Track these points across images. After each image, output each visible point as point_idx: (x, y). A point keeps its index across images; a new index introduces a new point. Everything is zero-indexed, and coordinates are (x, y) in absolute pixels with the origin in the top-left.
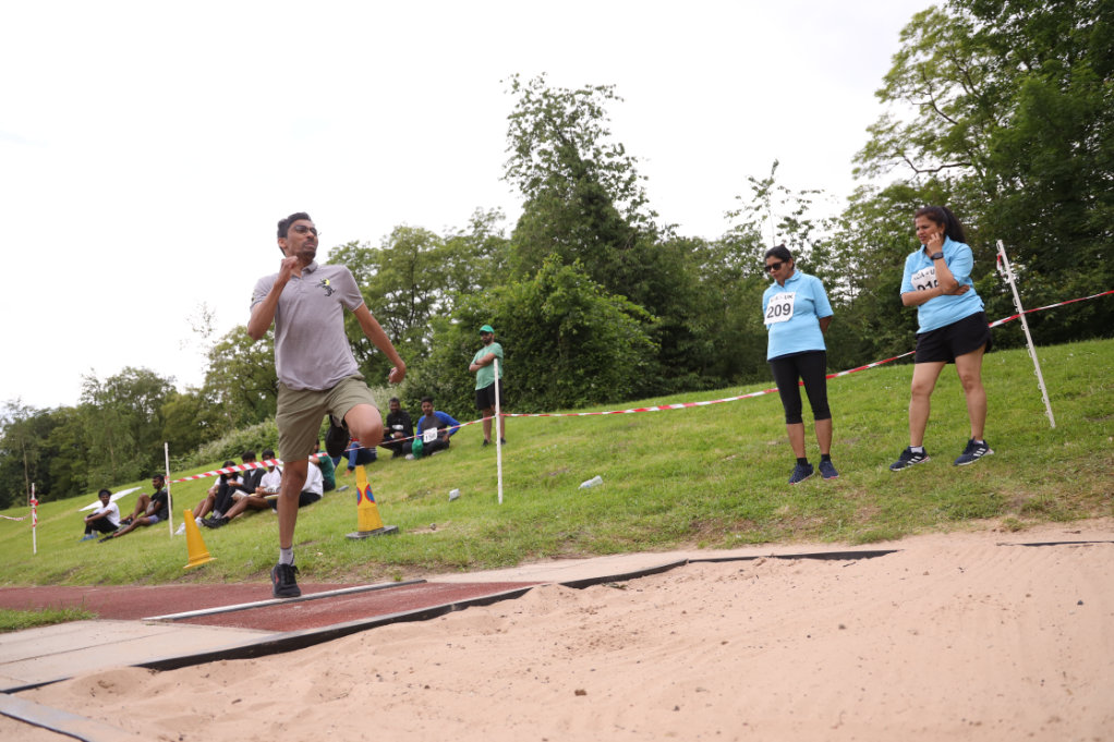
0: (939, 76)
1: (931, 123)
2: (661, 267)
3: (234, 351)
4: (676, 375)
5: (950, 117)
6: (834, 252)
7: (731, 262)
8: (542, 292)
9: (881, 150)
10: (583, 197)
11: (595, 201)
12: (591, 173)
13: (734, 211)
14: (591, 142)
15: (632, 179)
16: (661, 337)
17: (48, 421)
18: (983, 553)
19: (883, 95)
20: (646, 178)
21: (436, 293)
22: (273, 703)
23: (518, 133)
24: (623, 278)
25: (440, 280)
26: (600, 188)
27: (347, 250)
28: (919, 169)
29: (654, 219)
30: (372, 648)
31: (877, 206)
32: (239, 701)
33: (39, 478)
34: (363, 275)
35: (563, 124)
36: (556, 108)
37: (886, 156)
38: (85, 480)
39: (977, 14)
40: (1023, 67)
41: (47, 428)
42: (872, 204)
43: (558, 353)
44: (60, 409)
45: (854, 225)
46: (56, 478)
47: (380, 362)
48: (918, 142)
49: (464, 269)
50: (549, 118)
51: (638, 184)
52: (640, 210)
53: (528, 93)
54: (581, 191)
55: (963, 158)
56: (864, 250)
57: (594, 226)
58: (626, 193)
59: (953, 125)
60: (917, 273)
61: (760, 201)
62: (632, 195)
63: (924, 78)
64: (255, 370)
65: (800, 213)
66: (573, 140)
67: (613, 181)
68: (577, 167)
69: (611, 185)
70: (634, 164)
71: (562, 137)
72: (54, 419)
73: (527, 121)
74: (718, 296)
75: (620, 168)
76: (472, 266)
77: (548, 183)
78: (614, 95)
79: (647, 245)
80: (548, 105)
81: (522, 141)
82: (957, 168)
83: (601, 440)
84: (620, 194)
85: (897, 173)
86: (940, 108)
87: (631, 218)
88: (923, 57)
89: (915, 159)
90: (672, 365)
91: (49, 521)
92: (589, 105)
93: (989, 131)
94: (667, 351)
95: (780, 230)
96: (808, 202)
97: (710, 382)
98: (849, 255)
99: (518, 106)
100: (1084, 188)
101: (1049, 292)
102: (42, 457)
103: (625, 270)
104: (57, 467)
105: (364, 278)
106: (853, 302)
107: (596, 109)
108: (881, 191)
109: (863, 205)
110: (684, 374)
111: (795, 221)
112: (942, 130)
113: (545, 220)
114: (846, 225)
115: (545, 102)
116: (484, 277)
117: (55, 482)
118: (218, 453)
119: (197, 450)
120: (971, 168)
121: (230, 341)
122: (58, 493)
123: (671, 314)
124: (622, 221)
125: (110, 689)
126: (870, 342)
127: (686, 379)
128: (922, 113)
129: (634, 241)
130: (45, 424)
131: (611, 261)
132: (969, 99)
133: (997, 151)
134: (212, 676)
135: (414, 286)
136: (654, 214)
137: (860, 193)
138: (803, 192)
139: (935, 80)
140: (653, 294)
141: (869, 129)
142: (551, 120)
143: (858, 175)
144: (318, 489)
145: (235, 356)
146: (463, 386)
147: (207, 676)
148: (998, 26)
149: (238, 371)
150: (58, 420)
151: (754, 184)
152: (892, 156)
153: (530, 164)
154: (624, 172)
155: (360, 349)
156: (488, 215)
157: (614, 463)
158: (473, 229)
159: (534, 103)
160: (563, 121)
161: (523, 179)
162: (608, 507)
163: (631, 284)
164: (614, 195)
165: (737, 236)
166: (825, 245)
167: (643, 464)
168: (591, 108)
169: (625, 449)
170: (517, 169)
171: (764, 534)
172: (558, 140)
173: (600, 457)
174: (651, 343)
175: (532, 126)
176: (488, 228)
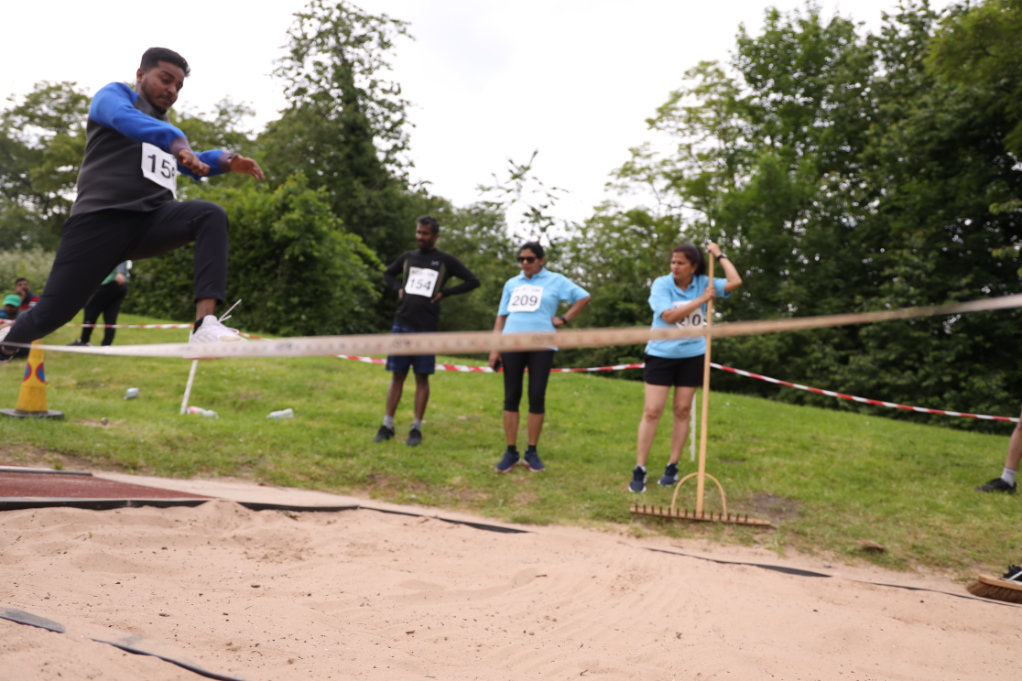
0: (702, 123)
1: (683, 163)
2: (403, 218)
5: (700, 164)
6: (566, 256)
7: (471, 232)
8: (277, 209)
9: (634, 172)
10: (345, 123)
11: (357, 132)
12: (361, 102)
13: (487, 185)
14: (370, 71)
15: (401, 122)
19: (651, 122)
20: (414, 126)
23: (299, 34)
24: (363, 218)
26: (366, 121)
27: (59, 88)
28: (662, 201)
29: (409, 169)
34: (71, 123)
35: (345, 43)
36: (345, 24)
37: (637, 180)
39: (747, 81)
40: (768, 140)
42: (612, 219)
43: (277, 275)
45: (591, 234)
48: (667, 175)
50: (334, 32)
51: (405, 128)
52: (399, 156)
54: (344, 116)
55: (699, 203)
56: (593, 259)
57: (349, 157)
58: (391, 134)
59: (700, 171)
61: (513, 184)
62: (397, 138)
63: (689, 121)
65: (546, 207)
66: (352, 65)
67: (381, 118)
68: (349, 92)
69: (378, 121)
70: (407, 109)
71: (343, 55)
73: (311, 25)
75: (391, 107)
77: (313, 97)
79: (395, 192)
80: (339, 19)
81: (299, 44)
84: (383, 133)
86: (694, 151)
87: (387, 161)
88: (694, 101)
89: (662, 191)
90: (387, 317)
92: (380, 33)
93: (726, 187)
94: (385, 302)
95: (524, 218)
96: (557, 199)
98: (579, 260)
99: (307, 6)
100: (784, 264)
101: (733, 344)
103: (368, 211)
107: (386, 40)
108: (619, 209)
111: (539, 213)
112: (691, 173)
113: (300, 134)
114: (584, 231)
115: (337, 13)
120: (704, 214)
124: (375, 160)
128: (679, 152)
129: (384, 186)
131: (356, 197)
132: (720, 154)
133: (727, 208)
136: (411, 164)
137: (606, 206)
138: (554, 188)
139: (698, 126)
140: (388, 243)
141: (631, 150)
142: (336, 34)
143: (608, 187)
146: (164, 280)
148: (761, 98)
151: (512, 167)
152: (643, 180)
153: (301, 70)
154: (394, 112)
155: (47, 203)
156: (239, 106)
157: (309, 401)
158: (217, 115)
159: (324, 9)
160: (348, 39)
161: (289, 83)
162: (294, 441)
163: (370, 226)
164: (378, 132)
165: (483, 211)
166: (560, 244)
167: (337, 408)
168: (381, 36)
169: (322, 389)
170: (286, 71)
171: (433, 498)
172: (338, 56)
173: (296, 391)
174: (372, 290)
175: (315, 33)
176: (234, 121)
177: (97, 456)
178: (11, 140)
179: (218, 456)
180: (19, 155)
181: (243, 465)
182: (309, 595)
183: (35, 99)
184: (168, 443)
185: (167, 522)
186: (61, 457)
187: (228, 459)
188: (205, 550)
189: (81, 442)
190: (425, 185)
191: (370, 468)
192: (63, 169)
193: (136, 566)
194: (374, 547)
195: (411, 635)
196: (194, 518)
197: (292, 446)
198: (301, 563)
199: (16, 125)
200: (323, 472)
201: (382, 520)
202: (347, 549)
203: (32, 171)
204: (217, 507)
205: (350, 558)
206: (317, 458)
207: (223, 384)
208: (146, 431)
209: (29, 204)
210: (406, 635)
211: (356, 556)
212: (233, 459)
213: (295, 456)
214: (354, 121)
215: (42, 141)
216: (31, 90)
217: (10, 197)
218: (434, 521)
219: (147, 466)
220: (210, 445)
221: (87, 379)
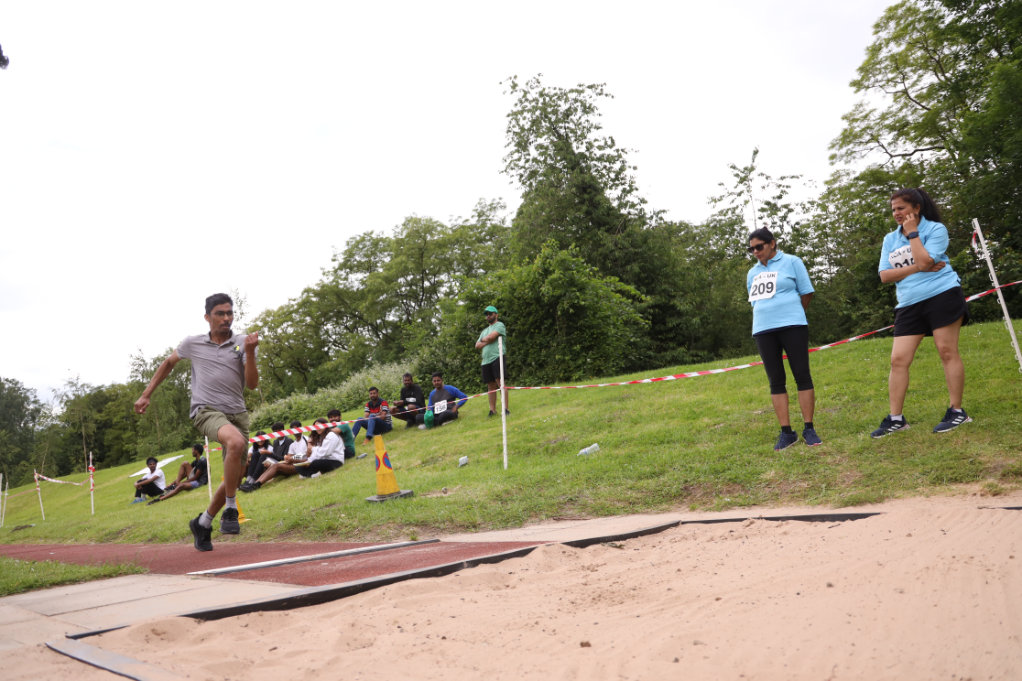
0: (912, 65)
1: (905, 110)
2: (650, 249)
3: (264, 332)
4: (665, 350)
5: (924, 104)
6: (813, 234)
7: (715, 244)
8: (540, 275)
9: (856, 136)
10: (577, 186)
11: (588, 190)
12: (584, 165)
13: (718, 197)
14: (583, 136)
15: (622, 169)
16: (652, 315)
17: (102, 396)
18: (964, 516)
19: (857, 85)
20: (635, 168)
21: (444, 277)
22: (306, 651)
23: (517, 130)
24: (616, 260)
25: (447, 265)
26: (593, 178)
27: (363, 239)
28: (893, 154)
29: (643, 206)
30: (393, 602)
31: (853, 190)
32: (275, 648)
33: (95, 447)
34: (377, 262)
35: (558, 121)
36: (551, 106)
37: (861, 143)
38: (135, 449)
39: (947, 6)
40: (994, 54)
41: (102, 403)
42: (848, 188)
43: (556, 330)
44: (113, 386)
45: (832, 208)
46: (109, 447)
47: (393, 340)
48: (891, 128)
49: (468, 255)
50: (545, 115)
51: (628, 173)
52: (630, 198)
53: (526, 93)
54: (575, 182)
55: (936, 142)
56: (841, 231)
57: (588, 213)
58: (617, 182)
59: (925, 111)
60: (894, 252)
61: (742, 187)
62: (622, 184)
63: (897, 68)
64: (282, 349)
65: (780, 197)
66: (567, 135)
67: (604, 172)
68: (571, 160)
69: (602, 176)
70: (624, 156)
71: (557, 132)
72: (108, 395)
73: (524, 118)
74: (704, 276)
75: (611, 159)
76: (476, 253)
77: (544, 175)
78: (605, 92)
79: (637, 229)
80: (544, 103)
81: (520, 137)
82: (931, 152)
83: (597, 411)
84: (611, 183)
85: (872, 158)
86: (912, 95)
87: (622, 205)
88: (895, 48)
89: (890, 144)
90: (662, 340)
91: (104, 485)
92: (581, 101)
93: (962, 116)
94: (657, 328)
95: (761, 214)
96: (787, 187)
97: (697, 356)
98: (827, 235)
99: (516, 105)
102: (98, 428)
103: (617, 253)
104: (110, 438)
105: (379, 265)
106: (832, 280)
107: (588, 105)
108: (857, 174)
109: (840, 189)
110: (673, 349)
111: (775, 205)
112: (915, 116)
113: (542, 208)
114: (824, 208)
115: (541, 100)
116: (487, 262)
117: (109, 451)
120: (944, 151)
121: (260, 324)
122: (112, 461)
123: (660, 294)
124: (613, 208)
125: (163, 636)
126: (848, 317)
128: (896, 97)
129: (625, 228)
130: (100, 399)
131: (604, 245)
132: (941, 86)
133: (969, 134)
134: (250, 626)
135: (423, 272)
136: (643, 201)
137: (835, 181)
138: (782, 178)
139: (908, 69)
140: (643, 275)
141: (843, 119)
142: (546, 117)
143: (834, 160)
144: (340, 456)
145: (264, 337)
146: (469, 361)
147: (246, 626)
148: (969, 16)
149: (267, 350)
150: (110, 396)
151: (736, 172)
152: (867, 142)
153: (528, 157)
154: (614, 163)
155: (376, 329)
156: (490, 205)
158: (477, 218)
159: (530, 102)
160: (557, 117)
161: (522, 171)
163: (622, 267)
164: (605, 184)
165: (721, 220)
166: (804, 226)
168: (583, 105)
170: (516, 162)
172: (554, 135)
174: (642, 320)
175: (529, 123)
176: (491, 217)
178: (341, 290)
180: (348, 297)
183: (350, 254)
190: (661, 215)
192: (381, 298)
199: (343, 277)
203: (360, 308)
209: (365, 333)
214: (583, 182)
215: (363, 282)
216: (346, 248)
217: (352, 332)
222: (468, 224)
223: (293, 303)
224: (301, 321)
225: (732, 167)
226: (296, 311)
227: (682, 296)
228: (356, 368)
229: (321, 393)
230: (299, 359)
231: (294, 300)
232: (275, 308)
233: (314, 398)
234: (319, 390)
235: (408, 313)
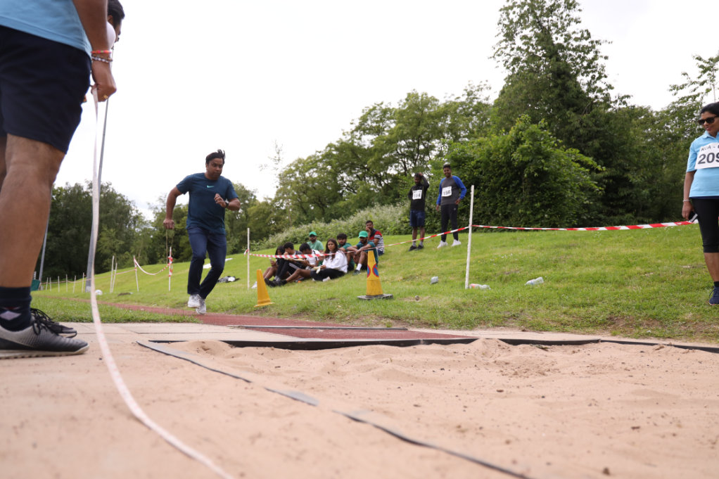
2: (611, 129)
3: (295, 175)
4: (615, 215)
8: (513, 143)
10: (551, 71)
11: (562, 76)
12: (561, 54)
13: (679, 84)
14: (563, 28)
16: (608, 185)
20: (606, 58)
21: (435, 142)
23: (507, 22)
24: (579, 136)
25: (438, 134)
26: (567, 65)
27: (374, 108)
29: (610, 91)
34: (385, 127)
35: (541, 16)
43: (522, 190)
46: (183, 248)
47: (392, 189)
49: (457, 125)
50: (532, 10)
51: (600, 62)
52: (599, 84)
54: (552, 68)
57: (560, 95)
58: (589, 70)
61: (705, 77)
62: (593, 72)
64: (308, 189)
66: (549, 28)
67: (578, 60)
68: (550, 50)
69: (578, 64)
70: (598, 47)
71: (541, 25)
72: (184, 211)
73: (514, 13)
74: (657, 153)
75: (586, 50)
77: (523, 62)
79: (601, 111)
81: (509, 29)
84: (583, 70)
87: (590, 90)
90: (612, 206)
94: (610, 195)
97: (643, 221)
102: (176, 235)
103: (581, 131)
105: (385, 129)
110: (622, 214)
113: (521, 89)
118: (281, 241)
119: (268, 237)
121: (293, 168)
123: (615, 167)
124: (582, 92)
127: (622, 218)
129: (591, 110)
131: (571, 123)
135: (420, 136)
136: (610, 87)
140: (602, 150)
142: (533, 11)
145: (296, 178)
151: (701, 63)
153: (513, 46)
154: (588, 53)
155: (380, 179)
156: (478, 86)
157: (555, 270)
158: (466, 97)
160: (541, 13)
161: (507, 58)
162: (544, 299)
163: (585, 142)
164: (578, 72)
165: (681, 107)
167: (577, 272)
169: (565, 261)
170: (503, 50)
171: (668, 332)
172: (537, 27)
173: (544, 265)
174: (596, 187)
175: (518, 17)
176: (478, 96)
177: (413, 319)
178: (355, 147)
179: (491, 313)
180: (360, 153)
181: (509, 318)
182: (543, 397)
183: (364, 119)
184: (457, 307)
185: (448, 353)
186: (391, 321)
187: (499, 315)
188: (472, 370)
189: (402, 311)
190: (625, 100)
191: (608, 313)
192: (386, 155)
193: (416, 378)
194: (611, 367)
195: (636, 430)
196: (468, 351)
197: (544, 302)
198: (544, 377)
199: (358, 137)
200: (571, 319)
201: (620, 349)
202: (586, 369)
203: (368, 162)
204: (484, 343)
205: (589, 375)
206: (565, 309)
207: (493, 267)
208: (443, 301)
209: (372, 183)
210: (632, 430)
211: (595, 374)
212: (502, 315)
213: (547, 309)
215: (372, 143)
216: (362, 114)
217: (361, 180)
218: (669, 347)
219: (444, 323)
220: (484, 307)
221: (408, 275)
222: (459, 101)
223: (318, 154)
224: (323, 168)
225: (697, 58)
226: (321, 161)
227: (636, 170)
228: (362, 207)
229: (334, 223)
230: (320, 197)
231: (320, 152)
232: (305, 158)
233: (329, 226)
234: (333, 220)
235: (405, 168)
